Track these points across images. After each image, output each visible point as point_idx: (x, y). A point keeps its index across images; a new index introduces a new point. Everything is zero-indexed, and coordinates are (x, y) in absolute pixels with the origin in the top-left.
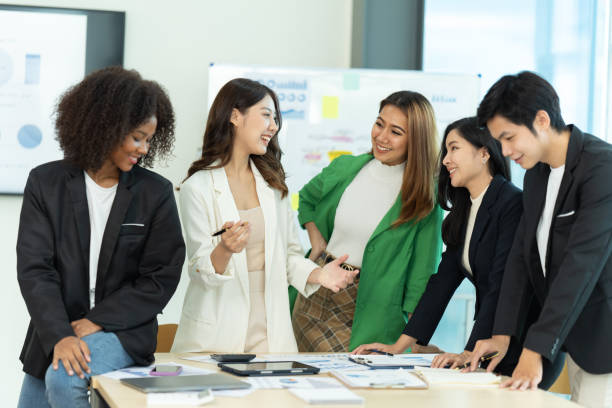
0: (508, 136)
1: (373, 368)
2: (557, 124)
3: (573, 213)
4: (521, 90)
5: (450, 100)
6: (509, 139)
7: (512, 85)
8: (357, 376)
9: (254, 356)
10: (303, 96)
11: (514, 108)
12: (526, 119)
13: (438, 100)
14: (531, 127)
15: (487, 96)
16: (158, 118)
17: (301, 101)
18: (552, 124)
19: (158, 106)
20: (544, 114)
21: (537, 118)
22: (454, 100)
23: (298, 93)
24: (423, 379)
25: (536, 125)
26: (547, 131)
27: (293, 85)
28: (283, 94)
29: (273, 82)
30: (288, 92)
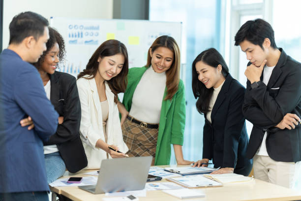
0: (250, 50)
2: (273, 45)
3: (278, 88)
4: (258, 28)
6: (250, 52)
7: (253, 25)
10: (98, 33)
11: (255, 37)
12: (259, 42)
14: (261, 46)
15: (239, 31)
16: (58, 43)
17: (97, 36)
18: (271, 45)
19: (56, 37)
20: (267, 40)
21: (265, 42)
23: (95, 31)
25: (264, 46)
26: (269, 48)
27: (92, 28)
28: (88, 33)
29: (82, 26)
30: (90, 31)
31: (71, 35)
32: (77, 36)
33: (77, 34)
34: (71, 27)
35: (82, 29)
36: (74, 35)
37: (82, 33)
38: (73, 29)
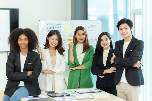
1: (80, 93)
3: (132, 51)
5: (94, 26)
8: (78, 96)
9: (55, 92)
10: (61, 27)
13: (92, 26)
17: (61, 28)
22: (96, 26)
23: (59, 26)
24: (93, 96)
27: (58, 24)
28: (56, 27)
29: (54, 24)
30: (57, 26)
31: (49, 28)
32: (51, 29)
33: (51, 27)
34: (48, 24)
35: (54, 25)
36: (50, 28)
37: (53, 27)
38: (50, 25)
